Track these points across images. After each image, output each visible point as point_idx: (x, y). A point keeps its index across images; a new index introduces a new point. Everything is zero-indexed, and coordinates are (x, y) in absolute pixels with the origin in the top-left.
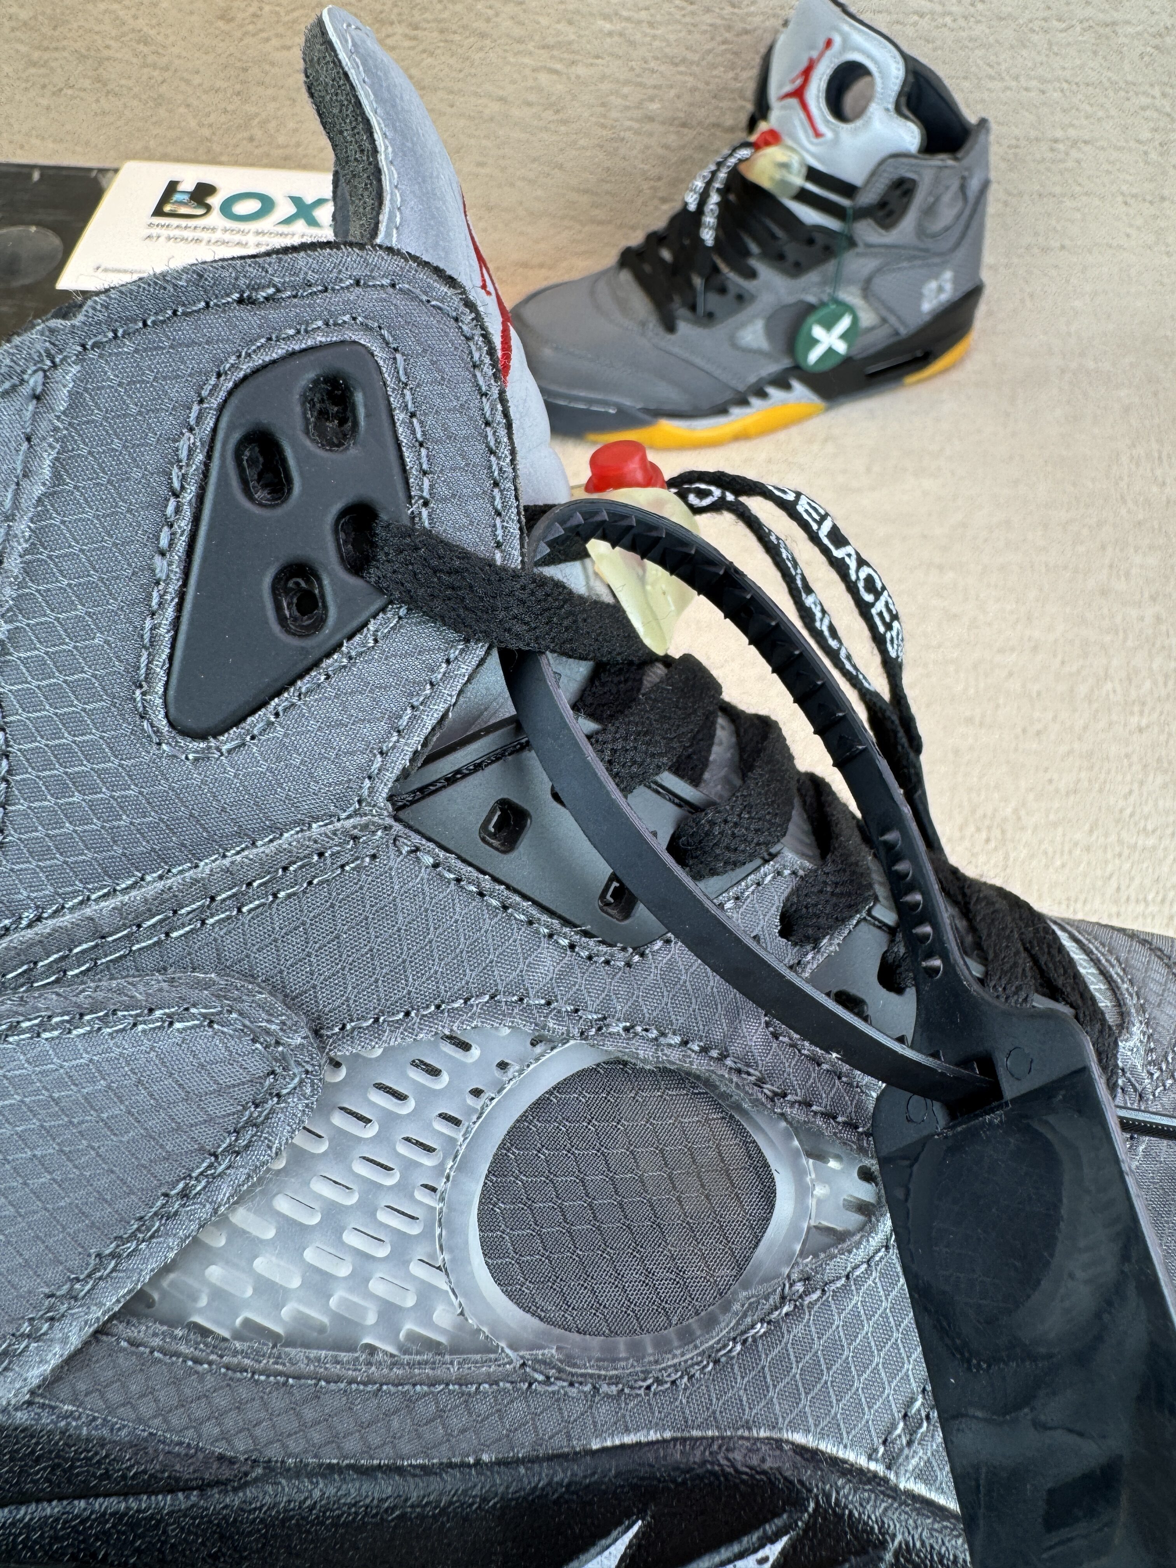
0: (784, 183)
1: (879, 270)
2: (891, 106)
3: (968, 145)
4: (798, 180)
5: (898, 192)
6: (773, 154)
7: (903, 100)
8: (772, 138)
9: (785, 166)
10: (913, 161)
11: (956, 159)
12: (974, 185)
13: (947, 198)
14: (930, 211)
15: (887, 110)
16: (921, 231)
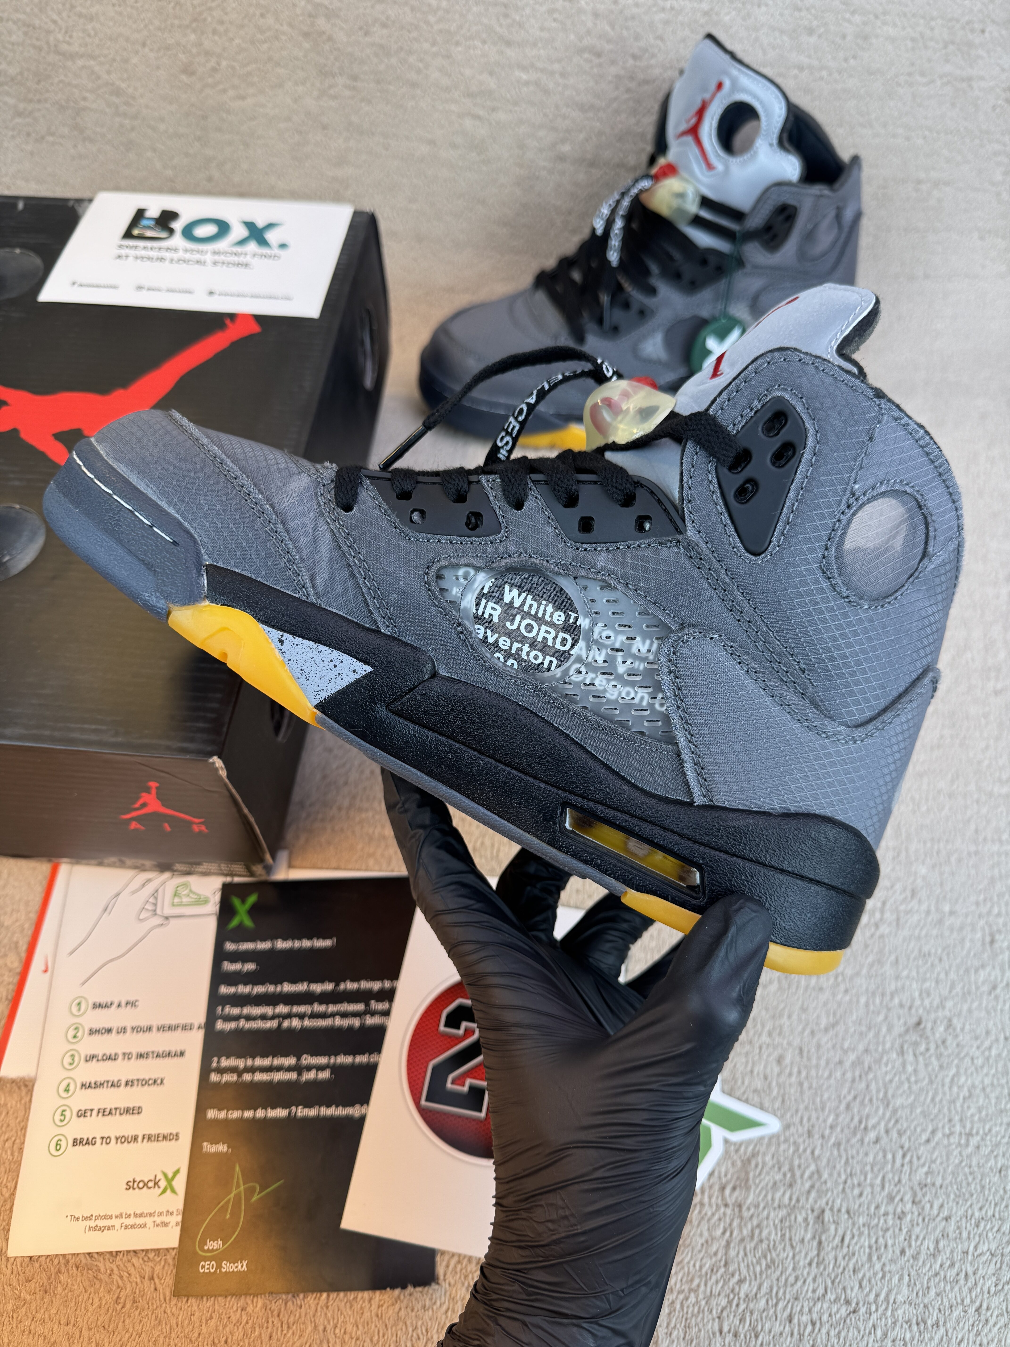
0: (680, 211)
1: (764, 289)
2: (775, 142)
3: (842, 178)
4: (693, 207)
5: (781, 218)
6: (672, 184)
7: (785, 136)
8: (670, 170)
9: (681, 196)
10: (795, 189)
11: (832, 190)
12: (848, 214)
13: (825, 224)
14: (810, 236)
15: (771, 145)
16: (802, 255)
